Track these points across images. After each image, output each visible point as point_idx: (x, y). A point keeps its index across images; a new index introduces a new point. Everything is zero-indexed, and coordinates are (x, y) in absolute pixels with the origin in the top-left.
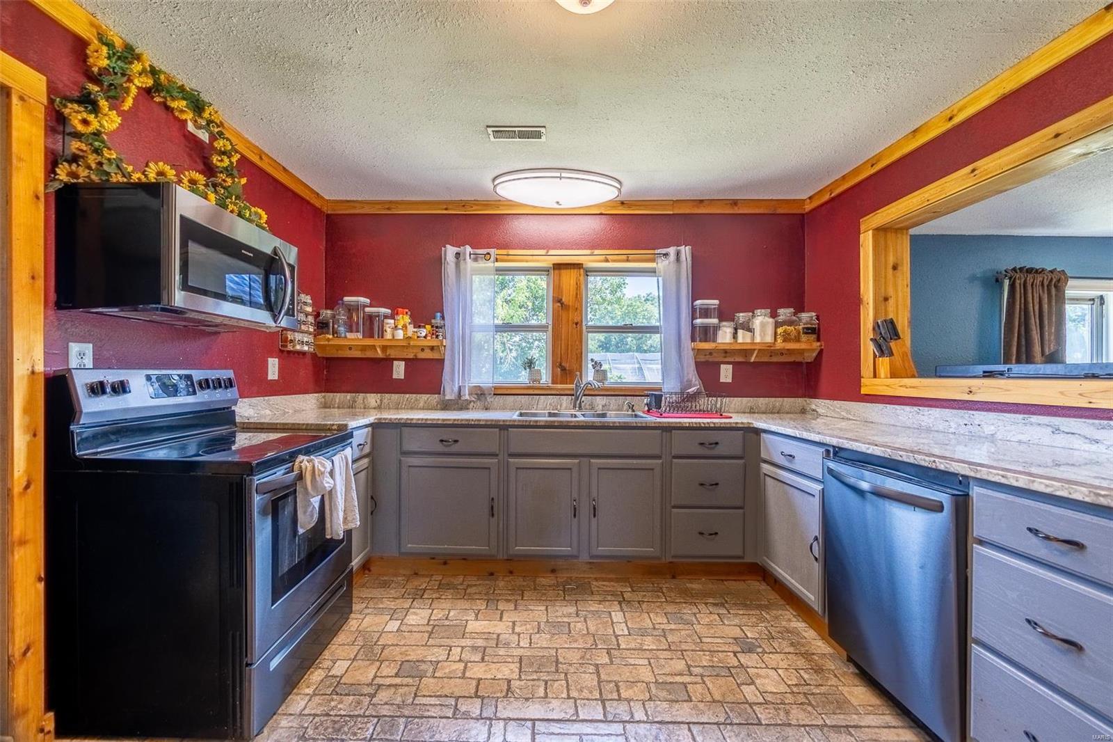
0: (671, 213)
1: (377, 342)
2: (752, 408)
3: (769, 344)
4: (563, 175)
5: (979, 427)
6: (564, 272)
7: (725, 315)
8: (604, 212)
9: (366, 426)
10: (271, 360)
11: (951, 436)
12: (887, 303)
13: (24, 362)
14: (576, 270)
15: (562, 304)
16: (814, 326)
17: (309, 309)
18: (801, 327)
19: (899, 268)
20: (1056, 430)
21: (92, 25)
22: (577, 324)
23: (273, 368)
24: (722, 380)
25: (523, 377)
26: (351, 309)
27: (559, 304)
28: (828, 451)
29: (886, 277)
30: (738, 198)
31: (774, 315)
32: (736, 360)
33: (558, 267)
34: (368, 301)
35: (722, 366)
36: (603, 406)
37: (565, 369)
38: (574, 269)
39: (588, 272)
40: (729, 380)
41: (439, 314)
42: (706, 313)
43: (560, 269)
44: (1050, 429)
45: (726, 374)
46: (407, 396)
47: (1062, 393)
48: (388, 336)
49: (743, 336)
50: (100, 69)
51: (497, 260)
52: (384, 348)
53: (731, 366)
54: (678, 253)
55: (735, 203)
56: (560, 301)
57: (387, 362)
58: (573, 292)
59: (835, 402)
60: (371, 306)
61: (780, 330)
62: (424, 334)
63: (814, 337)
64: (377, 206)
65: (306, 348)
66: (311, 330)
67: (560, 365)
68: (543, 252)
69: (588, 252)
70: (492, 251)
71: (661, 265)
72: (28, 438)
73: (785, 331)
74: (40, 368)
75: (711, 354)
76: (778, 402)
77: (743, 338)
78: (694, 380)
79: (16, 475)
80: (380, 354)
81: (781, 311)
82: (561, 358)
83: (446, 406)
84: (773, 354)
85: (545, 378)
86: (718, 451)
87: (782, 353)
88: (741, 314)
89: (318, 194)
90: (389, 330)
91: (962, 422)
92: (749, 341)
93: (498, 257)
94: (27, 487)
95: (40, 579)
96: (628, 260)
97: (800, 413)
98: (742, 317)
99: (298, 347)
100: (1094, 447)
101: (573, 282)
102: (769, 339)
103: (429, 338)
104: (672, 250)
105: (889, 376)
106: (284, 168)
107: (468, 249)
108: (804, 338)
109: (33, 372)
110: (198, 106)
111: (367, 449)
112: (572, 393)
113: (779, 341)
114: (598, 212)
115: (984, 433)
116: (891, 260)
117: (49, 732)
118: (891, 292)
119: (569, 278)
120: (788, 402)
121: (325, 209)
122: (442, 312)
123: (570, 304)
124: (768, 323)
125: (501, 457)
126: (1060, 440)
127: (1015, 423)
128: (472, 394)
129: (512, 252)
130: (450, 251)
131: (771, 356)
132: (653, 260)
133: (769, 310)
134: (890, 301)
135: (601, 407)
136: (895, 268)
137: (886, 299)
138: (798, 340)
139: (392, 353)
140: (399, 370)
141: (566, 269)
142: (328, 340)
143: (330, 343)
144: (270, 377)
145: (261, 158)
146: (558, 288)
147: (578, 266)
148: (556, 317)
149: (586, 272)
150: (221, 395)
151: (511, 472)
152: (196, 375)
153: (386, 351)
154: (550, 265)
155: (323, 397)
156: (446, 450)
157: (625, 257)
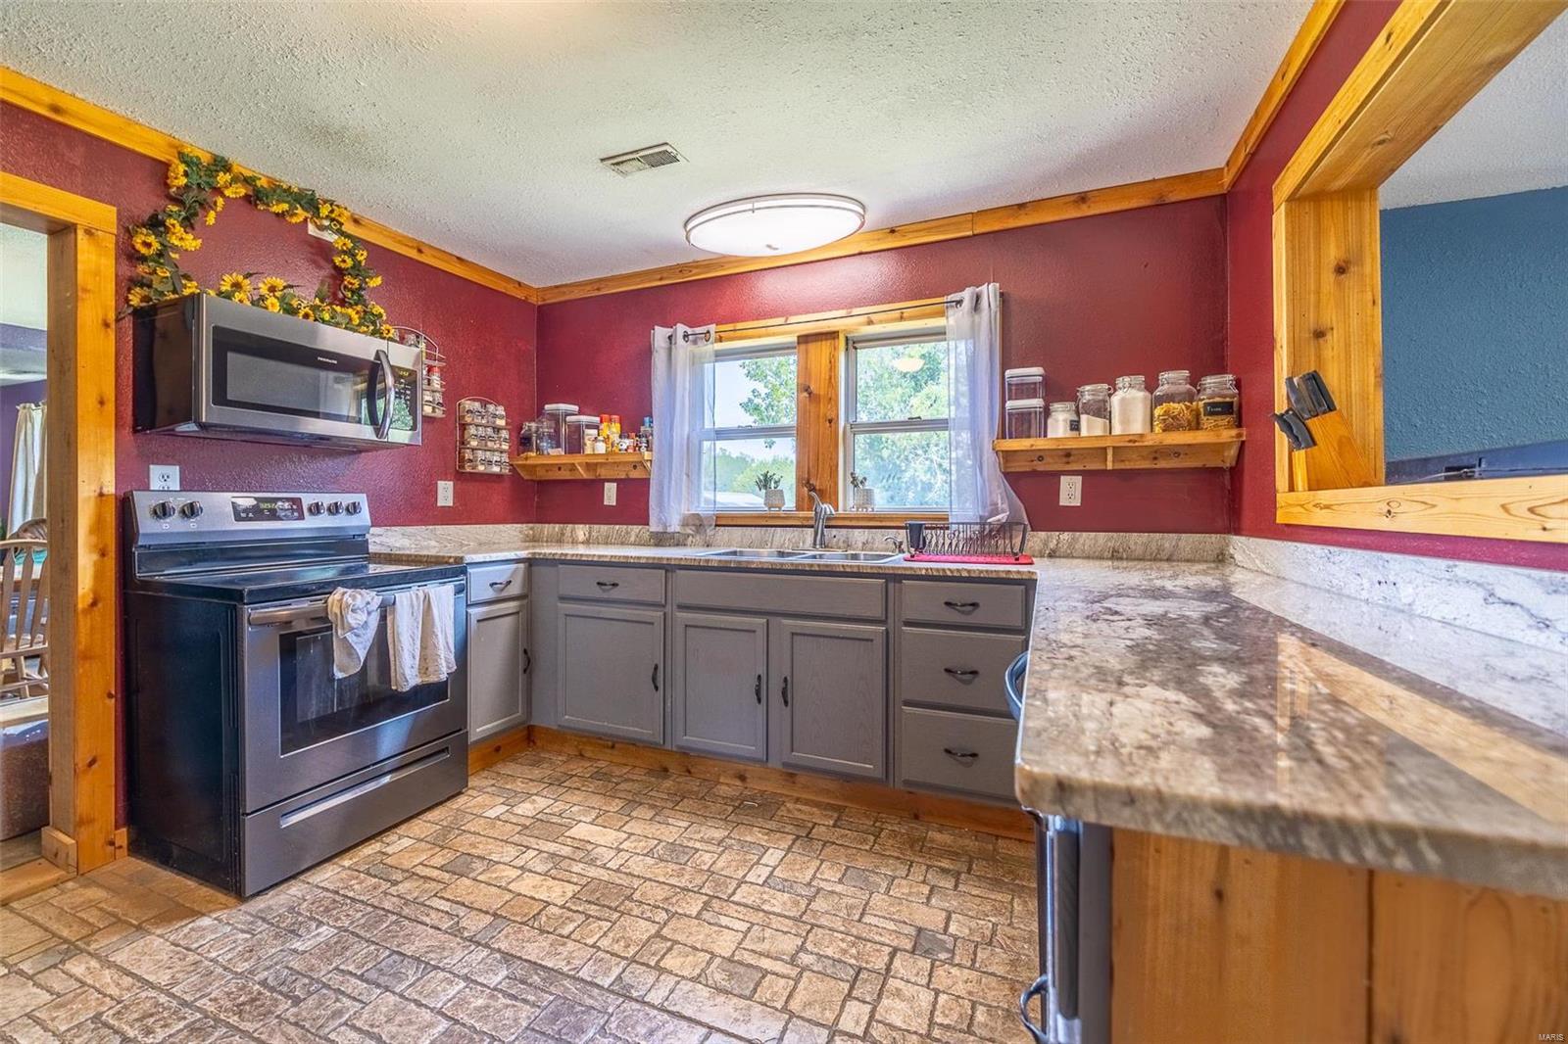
0: (970, 233)
1: (576, 459)
2: (1114, 551)
3: (1131, 438)
4: (757, 205)
5: (1394, 588)
6: (813, 347)
7: (1056, 389)
8: (864, 250)
9: (518, 561)
10: (441, 484)
11: (1365, 608)
12: (1321, 340)
13: (89, 484)
14: (829, 342)
15: (810, 394)
16: (1228, 400)
17: (501, 423)
18: (1201, 404)
19: (1353, 269)
20: (1490, 596)
21: (171, 145)
22: (830, 421)
23: (445, 493)
24: (1064, 501)
25: (753, 501)
26: (555, 418)
27: (806, 394)
29: (1318, 292)
30: (1086, 189)
31: (1151, 386)
32: (1087, 468)
33: (805, 339)
34: (576, 408)
35: (1062, 477)
36: (863, 543)
37: (814, 490)
38: (826, 339)
39: (853, 344)
40: (1077, 503)
41: (647, 419)
42: (1024, 390)
43: (806, 342)
44: (1482, 593)
45: (1070, 493)
46: (617, 527)
48: (588, 451)
49: (1092, 427)
50: (178, 187)
51: (720, 340)
52: (589, 466)
53: (1080, 478)
54: (978, 298)
55: (1082, 198)
56: (807, 389)
57: (596, 485)
58: (825, 375)
59: (1252, 539)
60: (580, 413)
61: (1158, 411)
62: (624, 447)
63: (1226, 419)
64: (588, 288)
65: (496, 469)
66: (505, 447)
67: (808, 482)
68: (781, 320)
69: (843, 313)
70: (712, 328)
71: (955, 320)
72: (95, 557)
73: (1166, 413)
74: (110, 488)
75: (1041, 458)
76: (1168, 541)
77: (1089, 428)
78: (999, 501)
79: (80, 592)
80: (583, 474)
81: (1165, 376)
82: (808, 473)
84: (1157, 455)
85: (790, 503)
86: (977, 617)
87: (1158, 452)
88: (1088, 388)
89: (519, 284)
90: (588, 443)
91: (1375, 576)
92: (1099, 432)
93: (722, 334)
94: (94, 604)
95: (110, 696)
96: (902, 318)
97: (1214, 561)
98: (1088, 392)
99: (481, 468)
101: (825, 361)
102: (1138, 427)
103: (630, 451)
104: (967, 294)
106: (458, 258)
107: (681, 328)
108: (1207, 422)
109: (101, 495)
110: (311, 203)
111: (515, 589)
112: (812, 523)
113: (1157, 429)
114: (856, 252)
115: (1400, 600)
116: (1333, 253)
117: (120, 847)
118: (1330, 316)
119: (820, 351)
120: (1188, 541)
121: (533, 300)
122: (651, 417)
123: (822, 393)
124: (1134, 399)
125: (668, 609)
126: (1495, 618)
128: (687, 525)
129: (740, 326)
130: (660, 334)
131: (1155, 458)
132: (942, 314)
133: (1142, 378)
134: (1329, 337)
135: (860, 545)
136: (1341, 270)
137: (1319, 334)
138: (1194, 424)
139: (603, 473)
140: (610, 495)
141: (816, 341)
142: (526, 459)
143: (528, 462)
144: (441, 503)
145: (420, 251)
146: (805, 371)
147: (833, 335)
148: (803, 413)
149: (850, 343)
150: (341, 521)
151: (679, 630)
152: (307, 499)
153: (595, 470)
154: (793, 339)
155: (532, 529)
156: (605, 596)
157: (897, 314)
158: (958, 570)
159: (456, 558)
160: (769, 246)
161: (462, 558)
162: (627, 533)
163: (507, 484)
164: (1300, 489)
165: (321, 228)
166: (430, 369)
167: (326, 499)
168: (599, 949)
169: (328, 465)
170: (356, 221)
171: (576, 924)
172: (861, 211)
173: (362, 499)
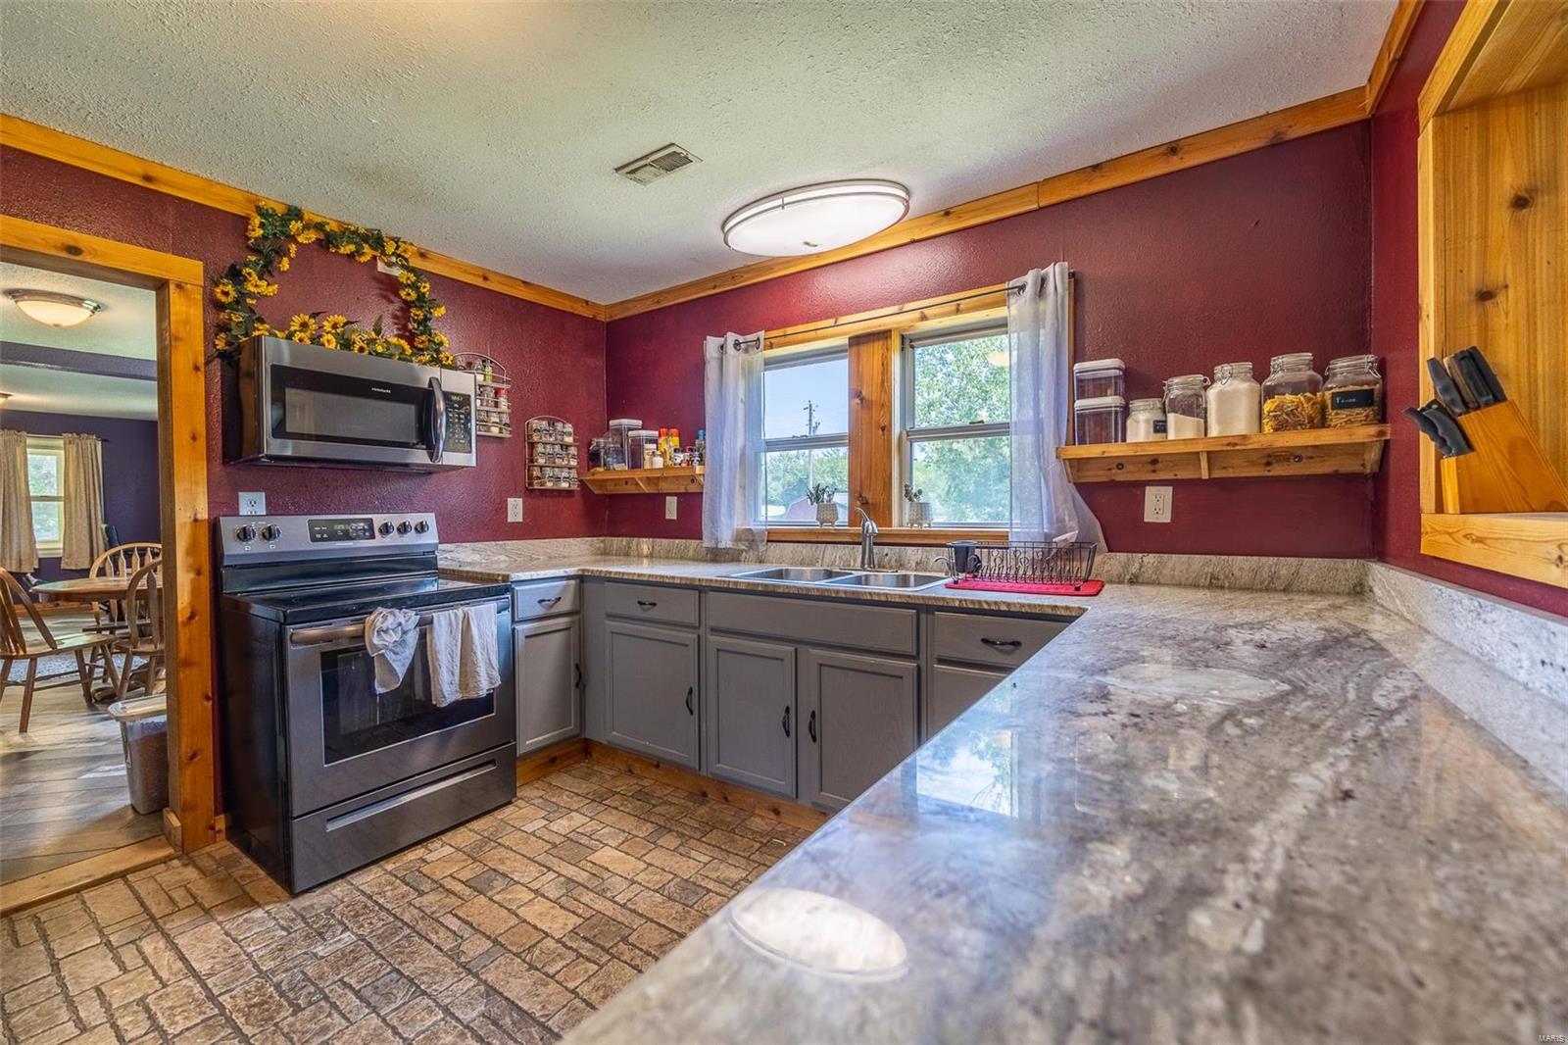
0: (1035, 205)
1: (637, 475)
2: (1214, 577)
3: (1231, 440)
4: (787, 200)
6: (864, 349)
7: (1137, 384)
8: (916, 238)
9: (568, 578)
10: (511, 501)
11: (1523, 696)
12: (1489, 304)
13: (185, 511)
14: (881, 343)
15: (862, 400)
16: (1366, 387)
17: (569, 440)
18: (1328, 394)
19: (1542, 200)
21: (249, 201)
22: (883, 429)
23: (515, 510)
24: (1150, 516)
25: (808, 516)
26: (619, 431)
27: (857, 401)
29: (1484, 237)
30: (1176, 137)
31: (1260, 374)
32: (1179, 477)
33: (857, 341)
34: (639, 423)
35: (1147, 488)
36: (917, 563)
37: (867, 503)
38: (878, 340)
39: (908, 342)
40: (1166, 518)
41: (701, 432)
42: (1099, 387)
43: (858, 344)
45: (1158, 506)
46: (677, 541)
48: (647, 466)
49: (1181, 428)
50: (256, 239)
51: (771, 346)
52: (649, 481)
53: (1170, 488)
54: (1043, 280)
55: (1173, 149)
56: (859, 395)
57: (659, 499)
58: (877, 379)
59: (1395, 570)
60: (644, 428)
61: (1268, 406)
62: (679, 461)
63: (1361, 413)
64: (647, 302)
65: (565, 485)
66: (573, 463)
67: (860, 496)
68: (831, 322)
69: (895, 309)
70: (762, 334)
71: (1016, 309)
72: (192, 576)
73: (1280, 407)
74: (204, 515)
75: (1120, 466)
76: (1285, 566)
77: (1177, 430)
78: (1067, 518)
79: (180, 606)
80: (645, 489)
81: (1278, 361)
82: (861, 487)
83: (716, 556)
84: (1270, 459)
87: (1271, 457)
88: (1176, 380)
89: (587, 302)
90: (647, 457)
91: (1538, 653)
92: (1189, 434)
93: (773, 341)
94: (192, 617)
95: (207, 698)
96: (958, 311)
97: (1349, 594)
98: (1178, 386)
99: (549, 485)
101: (878, 364)
102: (1241, 425)
103: (684, 465)
104: (1030, 278)
105: (1457, 507)
106: (524, 282)
107: (731, 337)
108: (1337, 417)
109: (196, 520)
110: (378, 242)
111: (565, 606)
112: (860, 540)
113: (1267, 429)
114: (907, 240)
116: (1508, 178)
117: (220, 831)
118: (1503, 268)
119: (873, 353)
120: (1313, 568)
121: (602, 318)
122: (704, 429)
123: (875, 398)
124: (1236, 392)
125: (702, 632)
128: (740, 540)
129: (790, 330)
130: (712, 344)
131: (1268, 464)
132: (1002, 303)
133: (1250, 365)
134: (1501, 298)
135: (914, 563)
136: (1520, 203)
137: (1485, 296)
138: (1320, 421)
139: (664, 487)
140: (672, 507)
141: (868, 342)
142: (593, 474)
143: (596, 477)
144: (510, 519)
145: (485, 279)
146: (856, 376)
147: (884, 335)
148: (855, 420)
149: (907, 342)
150: (410, 539)
151: (712, 654)
152: (379, 519)
153: (657, 485)
154: (844, 341)
155: (602, 542)
156: (645, 615)
157: (953, 306)
158: (996, 603)
159: (503, 576)
160: (807, 244)
161: (508, 576)
162: (686, 547)
163: (578, 499)
164: (1451, 510)
165: (389, 265)
166: (497, 392)
167: (395, 520)
168: (577, 995)
169: (404, 485)
170: (423, 255)
171: (565, 963)
172: (903, 194)
173: (430, 519)
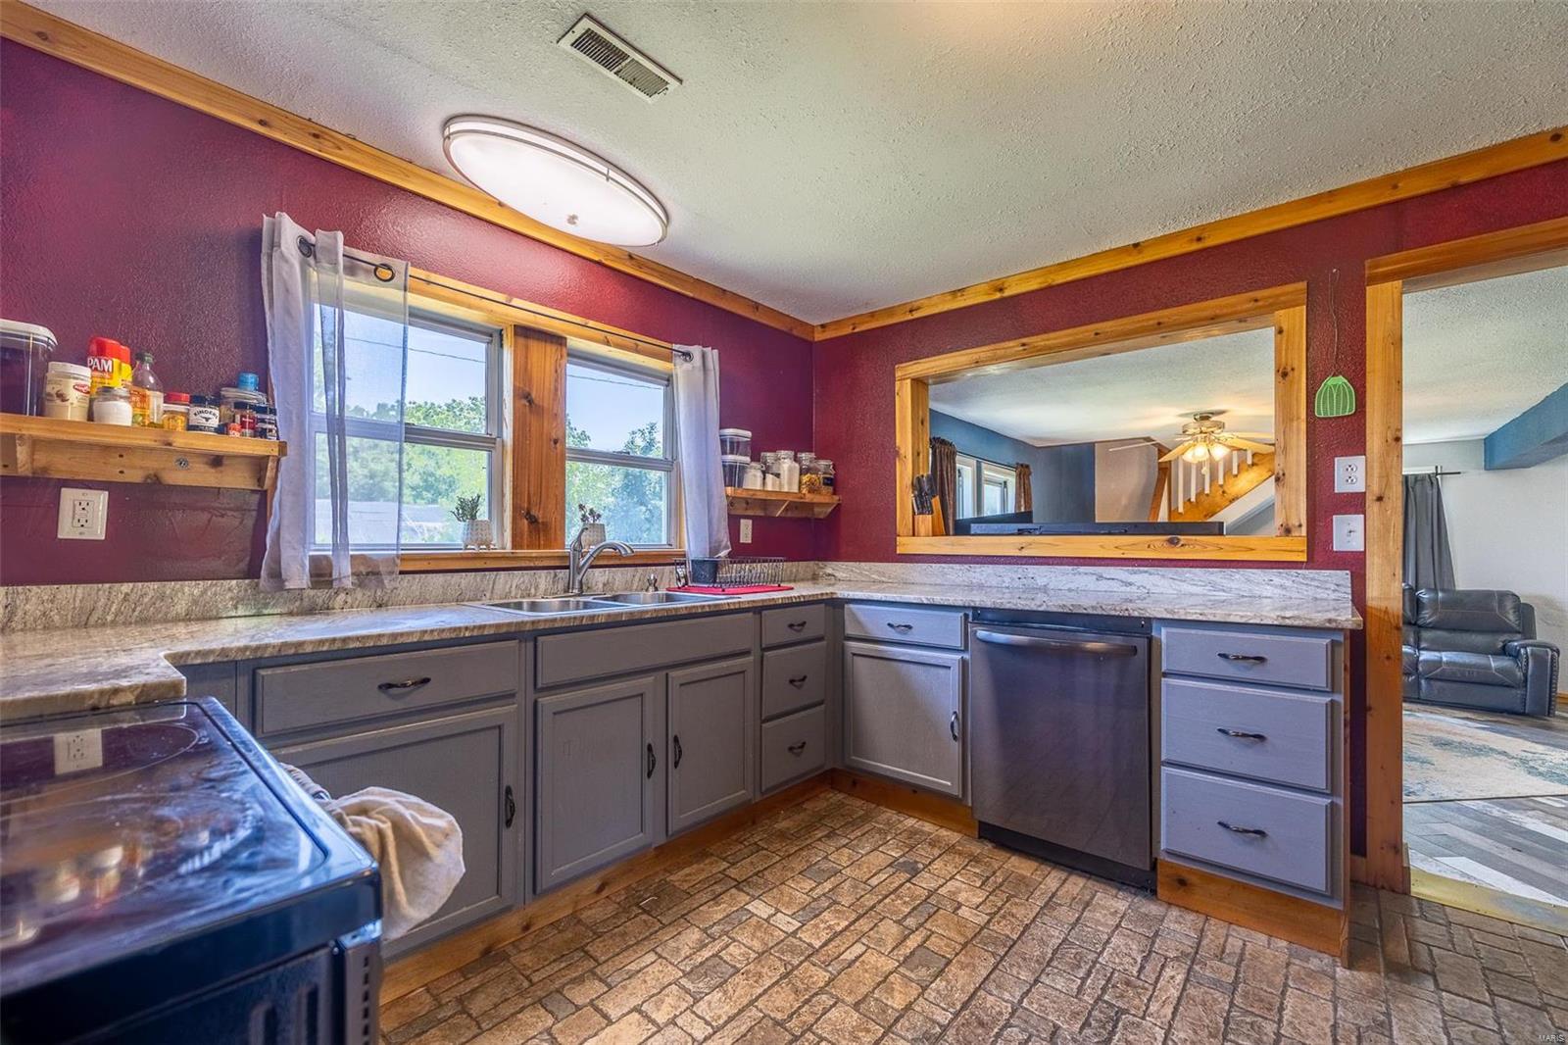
0: (691, 295)
1: (20, 427)
4: (612, 174)
5: (1034, 580)
6: (530, 345)
8: (602, 261)
11: (1005, 591)
12: (919, 458)
14: (554, 346)
15: (529, 402)
16: (831, 476)
18: (821, 477)
20: (1100, 577)
22: (556, 441)
24: (744, 539)
27: (524, 401)
28: (966, 616)
29: (917, 431)
30: (760, 302)
32: (759, 514)
33: (525, 331)
35: (743, 520)
36: (604, 585)
37: (536, 521)
38: (552, 342)
40: (748, 540)
41: (252, 378)
42: (734, 447)
43: (524, 336)
44: (1095, 577)
45: (746, 532)
47: (1102, 546)
49: (772, 483)
51: (409, 288)
52: (46, 448)
53: (751, 521)
54: (704, 357)
56: (527, 397)
57: (33, 492)
58: (548, 384)
61: (805, 478)
62: (215, 422)
63: (830, 489)
67: (528, 513)
68: (500, 297)
69: (570, 316)
70: (400, 265)
73: (808, 480)
75: (737, 503)
76: (794, 567)
77: (773, 485)
81: (803, 454)
82: (529, 503)
85: (501, 541)
86: (807, 633)
87: (803, 506)
88: (768, 454)
90: (73, 396)
91: (1015, 576)
92: (775, 488)
96: (635, 350)
98: (769, 456)
100: (1128, 589)
101: (549, 366)
102: (794, 488)
103: (234, 434)
104: (696, 351)
105: (931, 533)
107: (341, 242)
108: (823, 489)
113: (803, 491)
114: (593, 258)
116: (920, 413)
119: (544, 353)
120: (802, 567)
123: (545, 405)
124: (790, 467)
125: (521, 697)
126: (1103, 585)
127: (1064, 574)
129: (436, 278)
130: (291, 231)
132: (669, 359)
133: (792, 453)
134: (921, 456)
135: (601, 586)
136: (922, 423)
137: (919, 454)
138: (819, 491)
141: (538, 339)
146: (523, 373)
147: (560, 340)
148: (521, 424)
151: (546, 722)
157: (632, 344)
164: (923, 535)
